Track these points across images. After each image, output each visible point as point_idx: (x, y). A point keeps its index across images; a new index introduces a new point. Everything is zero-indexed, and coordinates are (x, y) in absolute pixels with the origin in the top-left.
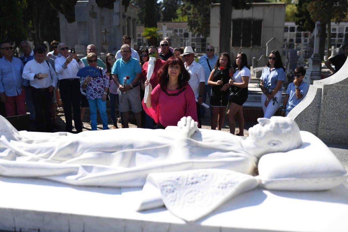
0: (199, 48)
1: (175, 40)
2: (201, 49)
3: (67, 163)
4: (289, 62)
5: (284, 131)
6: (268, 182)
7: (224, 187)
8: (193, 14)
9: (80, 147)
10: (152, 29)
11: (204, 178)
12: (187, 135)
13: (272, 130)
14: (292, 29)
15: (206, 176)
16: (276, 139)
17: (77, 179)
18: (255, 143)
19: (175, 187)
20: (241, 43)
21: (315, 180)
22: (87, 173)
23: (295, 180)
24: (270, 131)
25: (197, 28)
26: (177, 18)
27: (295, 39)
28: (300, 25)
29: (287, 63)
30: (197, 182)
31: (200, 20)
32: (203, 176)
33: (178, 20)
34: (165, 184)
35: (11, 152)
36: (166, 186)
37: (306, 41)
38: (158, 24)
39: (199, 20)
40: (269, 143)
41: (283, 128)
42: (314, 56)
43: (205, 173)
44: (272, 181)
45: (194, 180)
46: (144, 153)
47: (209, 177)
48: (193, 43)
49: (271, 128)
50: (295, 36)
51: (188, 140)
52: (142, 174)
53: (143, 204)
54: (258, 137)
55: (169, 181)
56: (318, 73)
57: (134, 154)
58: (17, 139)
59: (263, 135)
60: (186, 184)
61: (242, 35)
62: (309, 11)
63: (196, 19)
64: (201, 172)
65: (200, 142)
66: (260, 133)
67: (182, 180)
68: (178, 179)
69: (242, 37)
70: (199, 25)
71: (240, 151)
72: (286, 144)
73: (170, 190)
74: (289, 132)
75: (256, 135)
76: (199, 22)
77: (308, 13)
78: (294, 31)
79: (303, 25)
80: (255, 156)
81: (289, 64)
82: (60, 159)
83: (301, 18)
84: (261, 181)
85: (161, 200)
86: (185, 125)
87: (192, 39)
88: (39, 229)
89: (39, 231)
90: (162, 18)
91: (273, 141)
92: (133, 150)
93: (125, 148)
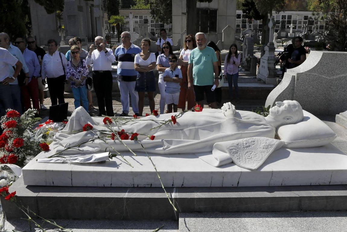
1: (143, 27)
2: (159, 34)
4: (247, 48)
5: (294, 110)
6: (290, 143)
7: (267, 147)
8: (155, 3)
10: (117, 17)
11: (253, 143)
12: (232, 116)
13: (286, 109)
14: (239, 16)
15: (254, 142)
16: (289, 115)
17: (164, 150)
18: (274, 119)
19: (238, 150)
20: (200, 29)
21: (318, 140)
22: (170, 145)
23: (306, 141)
24: (285, 110)
26: (135, 5)
27: (241, 24)
28: (247, 13)
29: (245, 49)
30: (249, 146)
31: (162, 8)
32: (252, 142)
33: (136, 7)
34: (231, 148)
36: (232, 150)
37: (250, 26)
38: (120, 11)
40: (284, 118)
41: (293, 108)
42: (270, 45)
43: (253, 140)
45: (248, 145)
46: (204, 129)
47: (256, 142)
48: (153, 28)
50: (241, 22)
51: (234, 118)
52: (210, 143)
53: (221, 162)
54: (276, 114)
55: (232, 146)
56: (273, 58)
57: (197, 130)
58: (97, 124)
59: (280, 113)
60: (243, 148)
61: (200, 22)
62: (255, 2)
63: (158, 7)
65: (242, 120)
66: (278, 111)
67: (240, 145)
68: (238, 145)
69: (200, 24)
70: (161, 13)
71: (267, 124)
72: (295, 119)
73: (235, 152)
74: (297, 110)
76: (161, 11)
77: (254, 3)
78: (240, 18)
79: (249, 13)
80: (275, 127)
81: (247, 50)
83: (247, 8)
84: (284, 142)
85: (231, 159)
86: (229, 109)
87: (151, 24)
88: (151, 184)
89: (151, 186)
90: (121, 4)
91: (287, 117)
92: (196, 127)
93: (190, 126)
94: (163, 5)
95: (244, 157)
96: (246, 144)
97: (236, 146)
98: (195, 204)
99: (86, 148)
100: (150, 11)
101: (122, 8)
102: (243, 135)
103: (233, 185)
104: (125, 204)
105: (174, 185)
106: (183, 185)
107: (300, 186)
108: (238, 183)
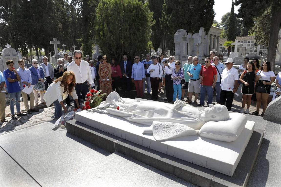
0: (265, 53)
1: (241, 49)
3: (131, 113)
5: (218, 111)
7: (178, 131)
9: (137, 107)
10: (230, 42)
11: (172, 126)
12: (174, 108)
13: (213, 110)
15: (173, 125)
17: (130, 119)
18: (205, 115)
22: (134, 117)
23: (211, 134)
24: (212, 111)
25: (261, 41)
30: (168, 127)
34: (155, 125)
35: (115, 106)
36: (156, 126)
39: (262, 35)
40: (211, 116)
41: (218, 110)
43: (173, 124)
44: (202, 133)
46: (157, 113)
48: (261, 49)
49: (213, 109)
51: (174, 110)
53: (145, 131)
54: (207, 112)
55: (157, 125)
57: (153, 113)
58: (119, 101)
59: (209, 112)
60: (164, 127)
64: (172, 124)
65: (180, 112)
66: (208, 111)
67: (163, 125)
68: (161, 125)
72: (218, 118)
73: (157, 128)
74: (220, 112)
75: (206, 111)
76: (262, 37)
82: (130, 111)
85: (152, 131)
87: (260, 47)
89: (113, 134)
90: (242, 33)
91: (213, 115)
93: (151, 110)
94: (264, 32)
95: (160, 133)
96: (167, 125)
98: (123, 149)
99: (105, 111)
100: (255, 37)
101: (242, 35)
102: (173, 121)
103: (147, 146)
105: (122, 137)
106: (125, 138)
107: (185, 161)
108: (150, 146)
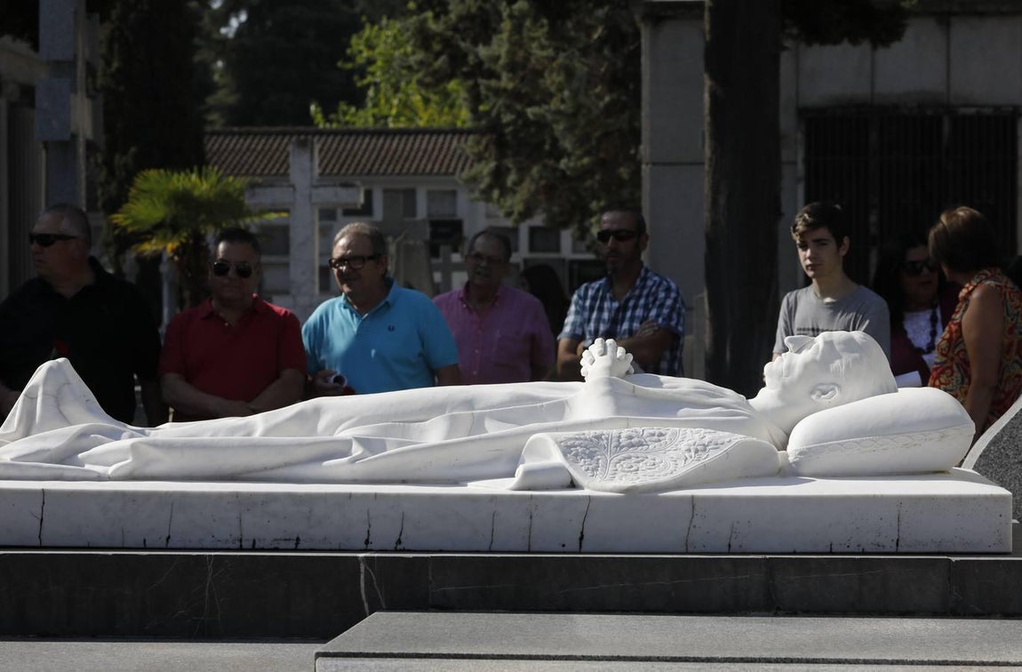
7: (700, 449)
11: (656, 437)
12: (607, 372)
13: (819, 358)
15: (661, 435)
16: (828, 378)
17: (351, 462)
18: (781, 397)
19: (594, 449)
22: (368, 453)
32: (653, 435)
36: (574, 446)
40: (812, 391)
45: (634, 441)
47: (667, 437)
49: (817, 354)
51: (612, 380)
57: (478, 419)
65: (640, 387)
67: (607, 439)
72: (851, 391)
73: (584, 453)
80: (781, 428)
85: (564, 470)
86: (602, 354)
88: (298, 539)
89: (297, 544)
91: (821, 384)
92: (474, 412)
95: (612, 468)
96: (631, 438)
97: (591, 441)
98: (430, 578)
103: (564, 546)
104: (209, 579)
105: (370, 541)
106: (399, 542)
108: (581, 538)
